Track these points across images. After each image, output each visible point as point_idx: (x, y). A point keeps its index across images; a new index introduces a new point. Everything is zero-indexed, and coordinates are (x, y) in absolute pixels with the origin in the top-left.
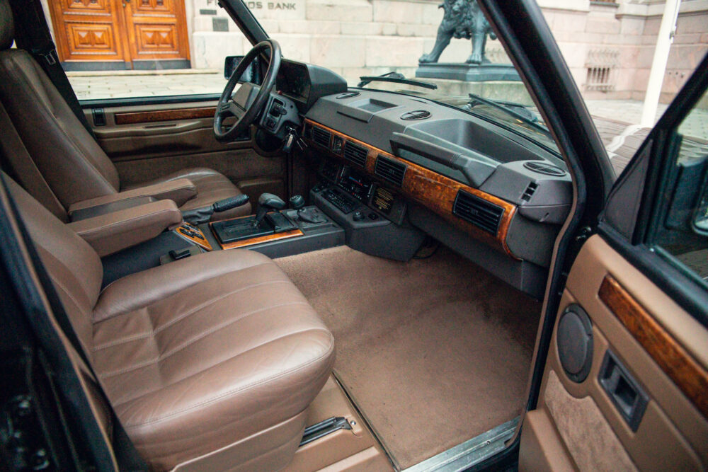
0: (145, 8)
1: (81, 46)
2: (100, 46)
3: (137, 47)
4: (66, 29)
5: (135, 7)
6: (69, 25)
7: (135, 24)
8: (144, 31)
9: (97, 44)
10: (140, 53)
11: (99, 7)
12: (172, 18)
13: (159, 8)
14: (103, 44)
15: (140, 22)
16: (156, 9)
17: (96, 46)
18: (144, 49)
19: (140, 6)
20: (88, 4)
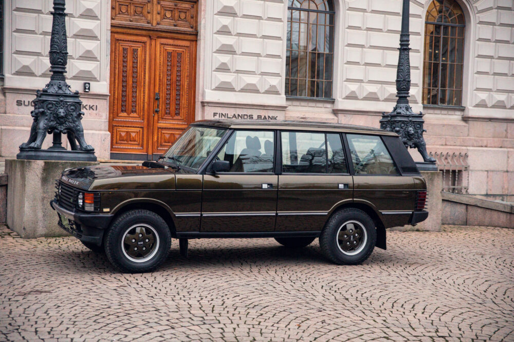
0: (167, 117)
1: (120, 142)
2: (132, 143)
3: (158, 144)
4: (113, 130)
5: (160, 116)
6: (116, 127)
7: (159, 128)
8: (163, 133)
9: (131, 141)
10: (159, 148)
11: (137, 116)
12: (184, 124)
13: (176, 117)
14: (135, 141)
15: (162, 127)
16: (174, 118)
17: (130, 142)
18: (161, 145)
19: (164, 115)
20: (130, 114)
